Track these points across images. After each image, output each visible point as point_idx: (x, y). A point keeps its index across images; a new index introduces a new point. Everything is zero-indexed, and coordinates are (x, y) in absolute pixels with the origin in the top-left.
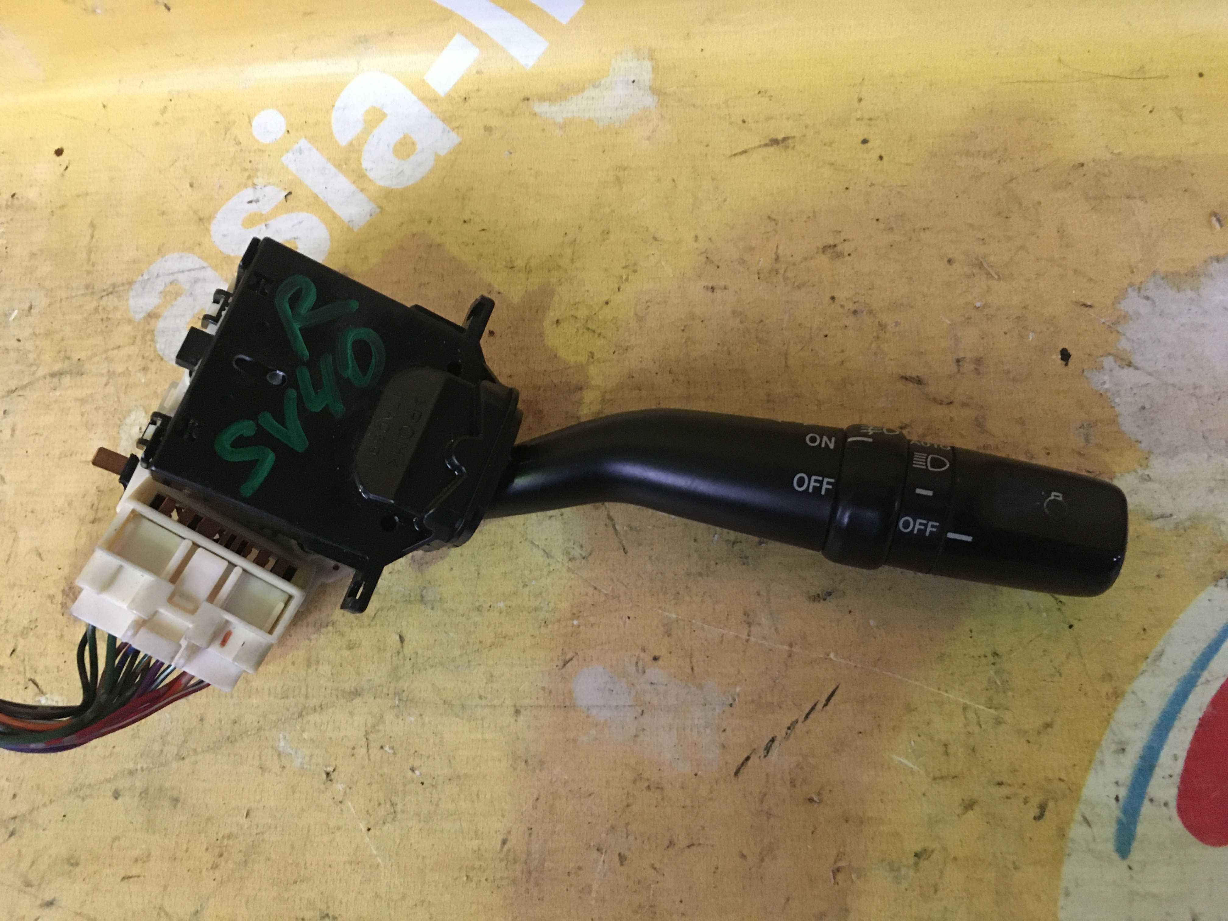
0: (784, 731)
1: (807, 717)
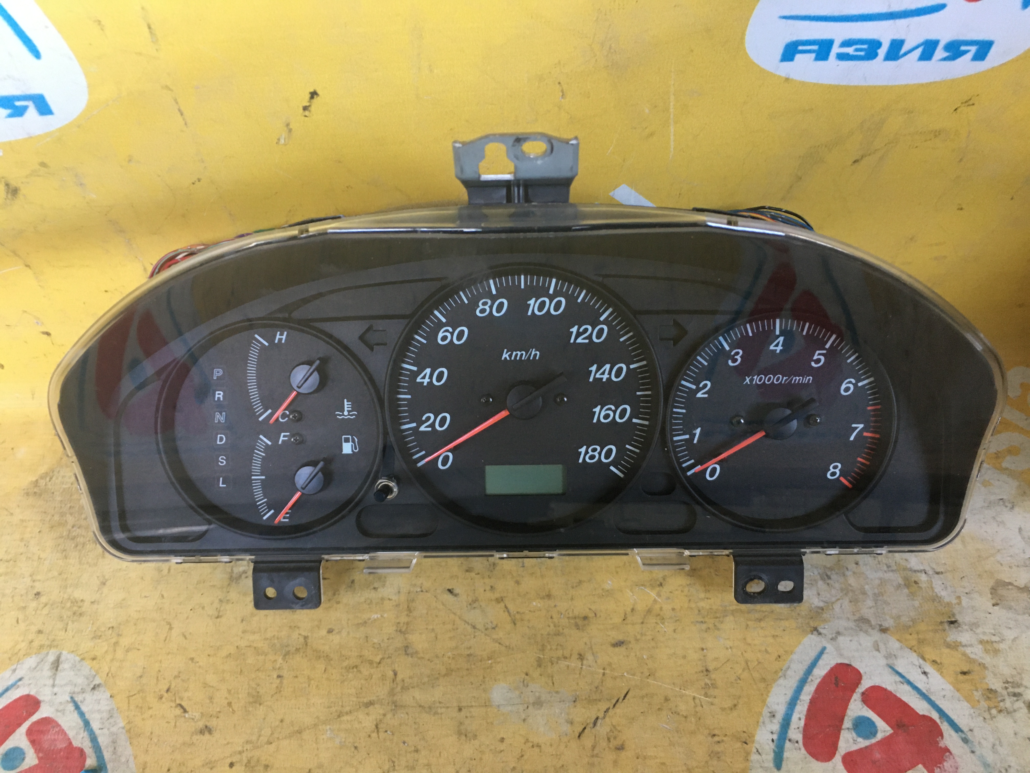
0: (603, 713)
1: (614, 706)
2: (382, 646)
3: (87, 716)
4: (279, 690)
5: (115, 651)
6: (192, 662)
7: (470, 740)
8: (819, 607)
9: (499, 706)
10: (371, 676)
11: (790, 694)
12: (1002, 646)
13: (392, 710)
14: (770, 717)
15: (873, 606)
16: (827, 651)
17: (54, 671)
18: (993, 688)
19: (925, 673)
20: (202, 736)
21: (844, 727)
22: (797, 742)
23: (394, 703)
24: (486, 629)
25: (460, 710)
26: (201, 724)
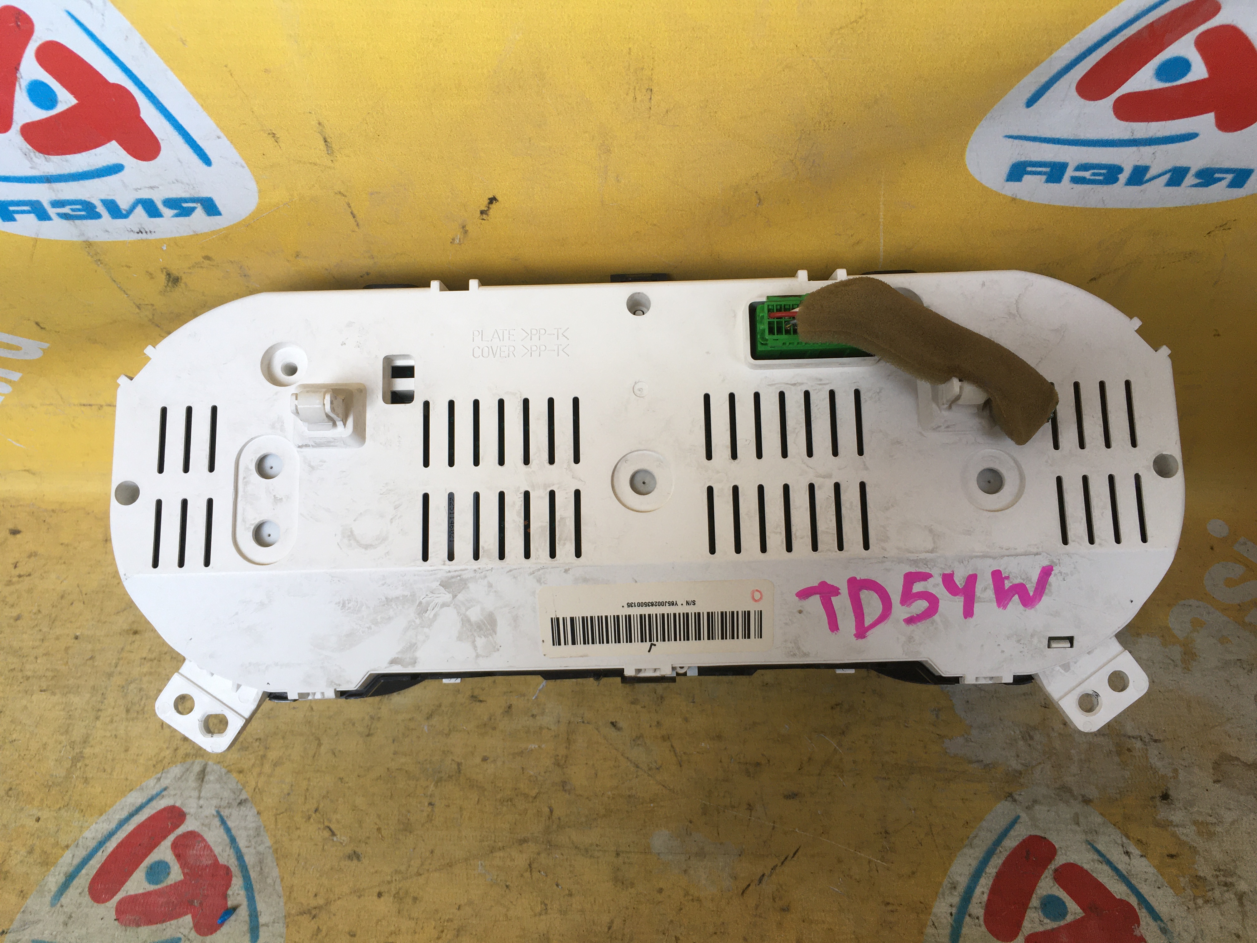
2: (539, 779)
3: (233, 832)
4: (430, 818)
5: (262, 765)
6: (342, 782)
7: (627, 887)
8: (1016, 771)
9: (659, 854)
10: (526, 810)
11: (975, 863)
12: (1219, 829)
13: (546, 849)
14: (951, 888)
15: (1078, 774)
16: (1021, 820)
17: (200, 782)
18: (1202, 875)
19: (1127, 853)
20: (350, 862)
21: (1030, 905)
22: (978, 918)
23: (549, 842)
24: (650, 769)
25: (618, 854)
26: (349, 850)
